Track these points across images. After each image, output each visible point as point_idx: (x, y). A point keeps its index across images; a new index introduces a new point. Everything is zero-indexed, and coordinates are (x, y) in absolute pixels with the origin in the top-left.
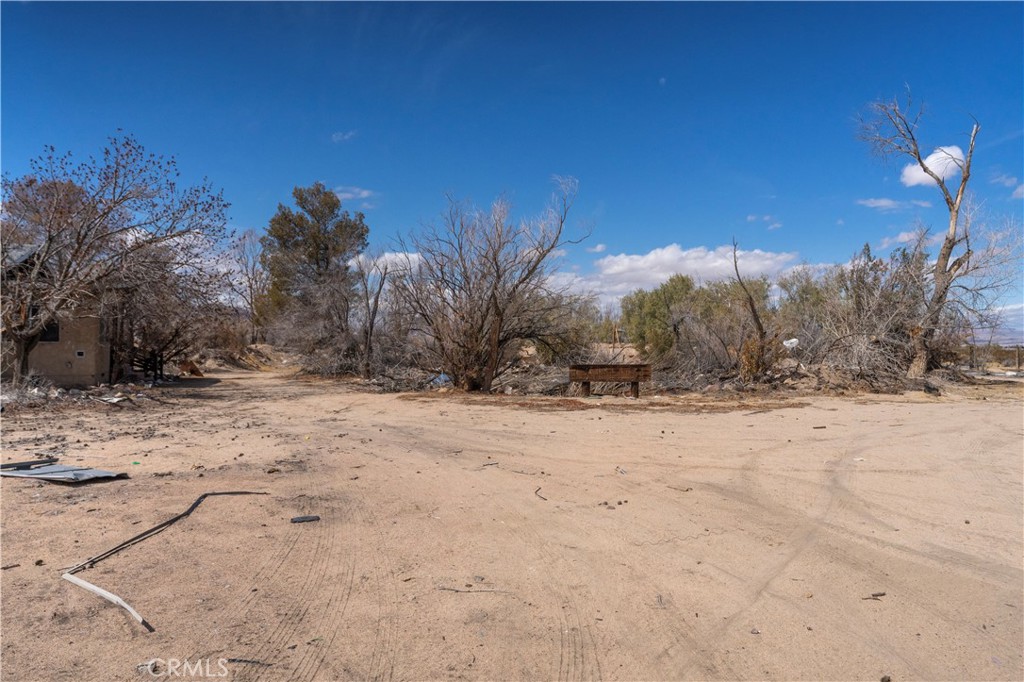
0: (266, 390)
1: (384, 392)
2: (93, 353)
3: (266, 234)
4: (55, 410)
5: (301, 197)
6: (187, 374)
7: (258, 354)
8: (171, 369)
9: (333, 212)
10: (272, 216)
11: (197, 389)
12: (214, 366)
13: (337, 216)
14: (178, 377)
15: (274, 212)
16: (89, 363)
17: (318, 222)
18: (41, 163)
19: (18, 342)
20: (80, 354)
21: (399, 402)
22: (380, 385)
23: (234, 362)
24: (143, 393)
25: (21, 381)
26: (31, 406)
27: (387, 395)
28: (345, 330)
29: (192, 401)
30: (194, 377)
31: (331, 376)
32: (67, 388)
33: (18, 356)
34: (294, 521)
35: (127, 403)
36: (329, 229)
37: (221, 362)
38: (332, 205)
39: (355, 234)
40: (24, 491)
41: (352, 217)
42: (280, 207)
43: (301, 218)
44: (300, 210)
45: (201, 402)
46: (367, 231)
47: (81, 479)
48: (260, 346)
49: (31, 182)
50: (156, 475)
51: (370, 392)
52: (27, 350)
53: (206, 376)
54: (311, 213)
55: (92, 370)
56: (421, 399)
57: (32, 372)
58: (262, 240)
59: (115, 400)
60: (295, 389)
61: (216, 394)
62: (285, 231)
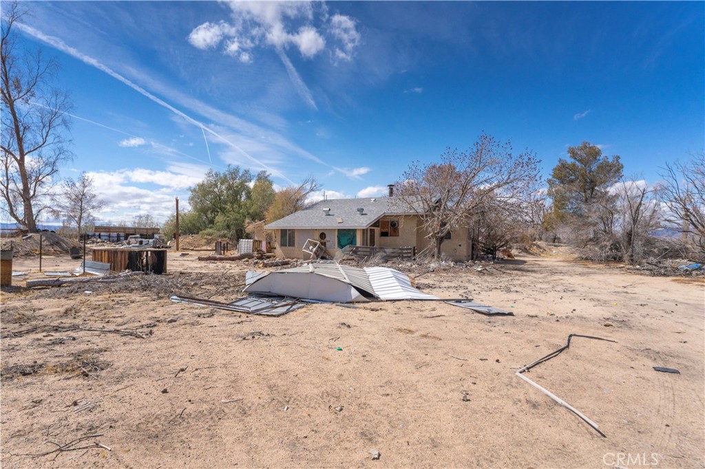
0: (560, 268)
1: (654, 275)
2: (465, 245)
3: (550, 177)
4: (455, 272)
5: (573, 153)
6: (506, 257)
7: (539, 247)
8: (499, 255)
9: (595, 158)
10: (555, 167)
11: (517, 266)
12: (516, 253)
13: (599, 160)
14: (502, 259)
15: (556, 164)
16: (464, 250)
17: (585, 166)
18: (445, 156)
19: (437, 239)
20: (460, 245)
21: (673, 283)
22: (651, 270)
23: (526, 251)
24: (491, 266)
25: (438, 257)
26: (444, 270)
27: (658, 278)
28: (608, 232)
29: (519, 273)
30: (510, 258)
31: (600, 262)
32: (456, 262)
33: (437, 246)
34: (656, 369)
35: (485, 271)
36: (593, 169)
37: (520, 251)
38: (595, 154)
39: (613, 170)
40: (467, 315)
41: (610, 160)
42: (560, 160)
43: (574, 165)
44: (573, 160)
45: (524, 273)
46: (622, 167)
47: (491, 312)
48: (539, 243)
49: (434, 167)
50: (529, 316)
51: (641, 274)
52: (440, 244)
53: (516, 258)
54: (579, 161)
55: (465, 254)
56: (697, 283)
57: (443, 254)
58: (549, 181)
59: (480, 269)
60: (580, 269)
61: (530, 269)
62: (563, 174)
